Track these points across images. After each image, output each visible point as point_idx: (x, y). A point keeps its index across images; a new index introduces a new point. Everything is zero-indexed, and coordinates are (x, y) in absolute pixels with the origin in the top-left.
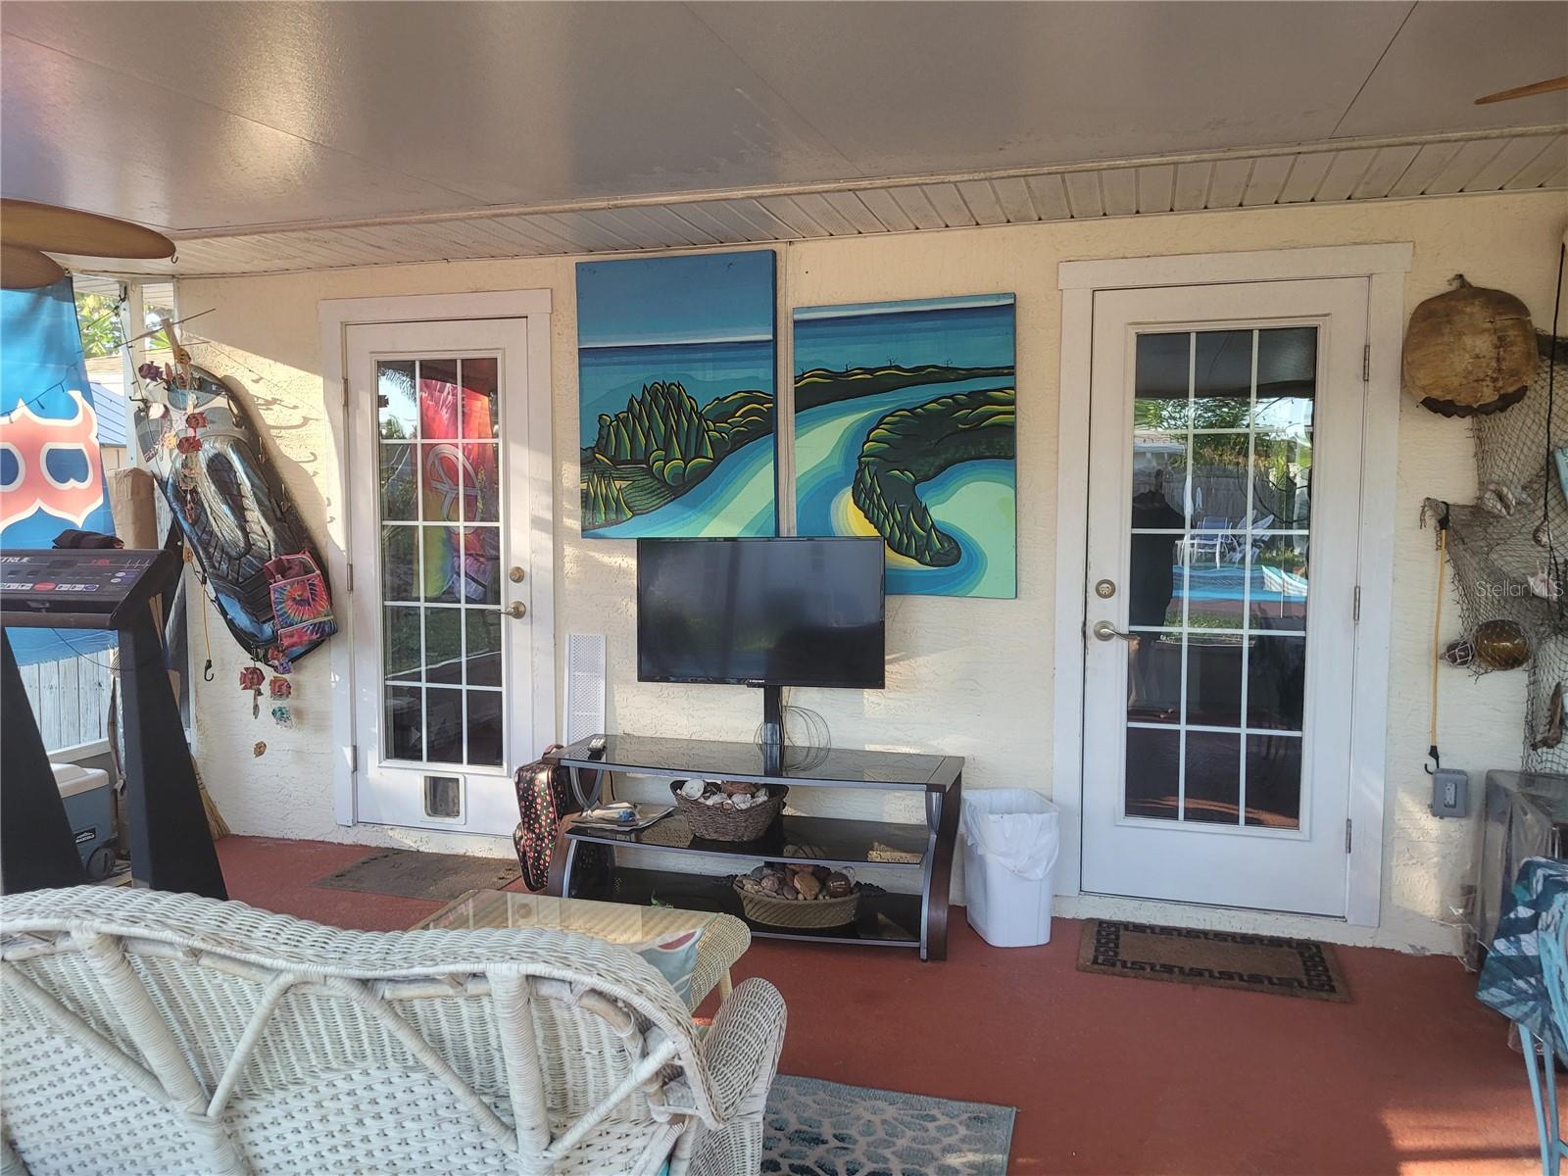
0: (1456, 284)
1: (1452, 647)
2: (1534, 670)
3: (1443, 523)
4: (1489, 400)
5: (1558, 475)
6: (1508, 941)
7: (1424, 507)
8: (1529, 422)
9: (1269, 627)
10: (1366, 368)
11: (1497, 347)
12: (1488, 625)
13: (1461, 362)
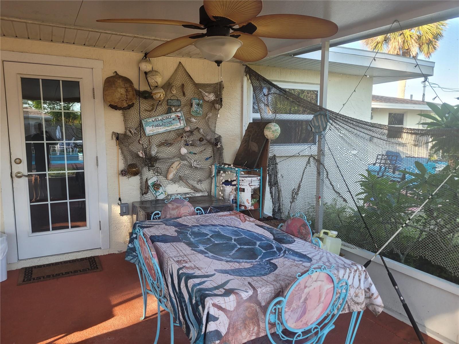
0: (115, 74)
1: (122, 171)
2: (141, 176)
3: (117, 139)
4: (125, 106)
5: (143, 126)
6: (131, 244)
7: (112, 134)
8: (135, 112)
9: (78, 170)
10: (94, 95)
11: (126, 92)
12: (130, 165)
13: (118, 95)
